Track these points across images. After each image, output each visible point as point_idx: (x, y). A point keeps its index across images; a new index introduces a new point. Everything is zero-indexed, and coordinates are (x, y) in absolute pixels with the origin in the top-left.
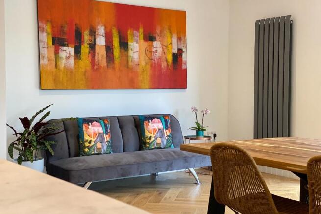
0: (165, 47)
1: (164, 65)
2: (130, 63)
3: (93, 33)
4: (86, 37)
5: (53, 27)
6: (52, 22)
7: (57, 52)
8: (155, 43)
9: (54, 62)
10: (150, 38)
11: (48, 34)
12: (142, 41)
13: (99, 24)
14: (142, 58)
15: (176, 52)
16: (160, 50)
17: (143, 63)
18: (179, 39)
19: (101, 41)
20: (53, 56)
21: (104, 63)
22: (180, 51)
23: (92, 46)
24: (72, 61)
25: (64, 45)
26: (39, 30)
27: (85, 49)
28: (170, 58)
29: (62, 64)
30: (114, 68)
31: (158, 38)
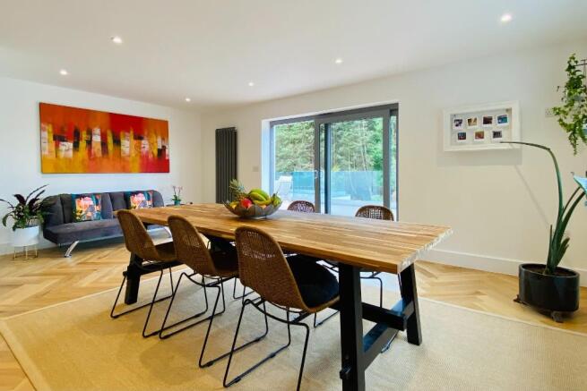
0: (151, 144)
1: (151, 156)
2: (122, 155)
3: (90, 133)
4: (84, 135)
5: (54, 128)
6: (53, 124)
7: (57, 146)
8: (143, 142)
9: (54, 154)
10: (139, 137)
11: (49, 132)
12: (132, 140)
13: (95, 126)
14: (133, 151)
15: (160, 147)
16: (147, 147)
17: (133, 155)
18: (163, 139)
19: (97, 139)
20: (53, 149)
21: (99, 154)
22: (164, 148)
23: (89, 142)
24: (71, 153)
25: (64, 141)
26: (42, 129)
27: (83, 144)
28: (156, 152)
29: (62, 154)
30: (108, 158)
31: (145, 138)
